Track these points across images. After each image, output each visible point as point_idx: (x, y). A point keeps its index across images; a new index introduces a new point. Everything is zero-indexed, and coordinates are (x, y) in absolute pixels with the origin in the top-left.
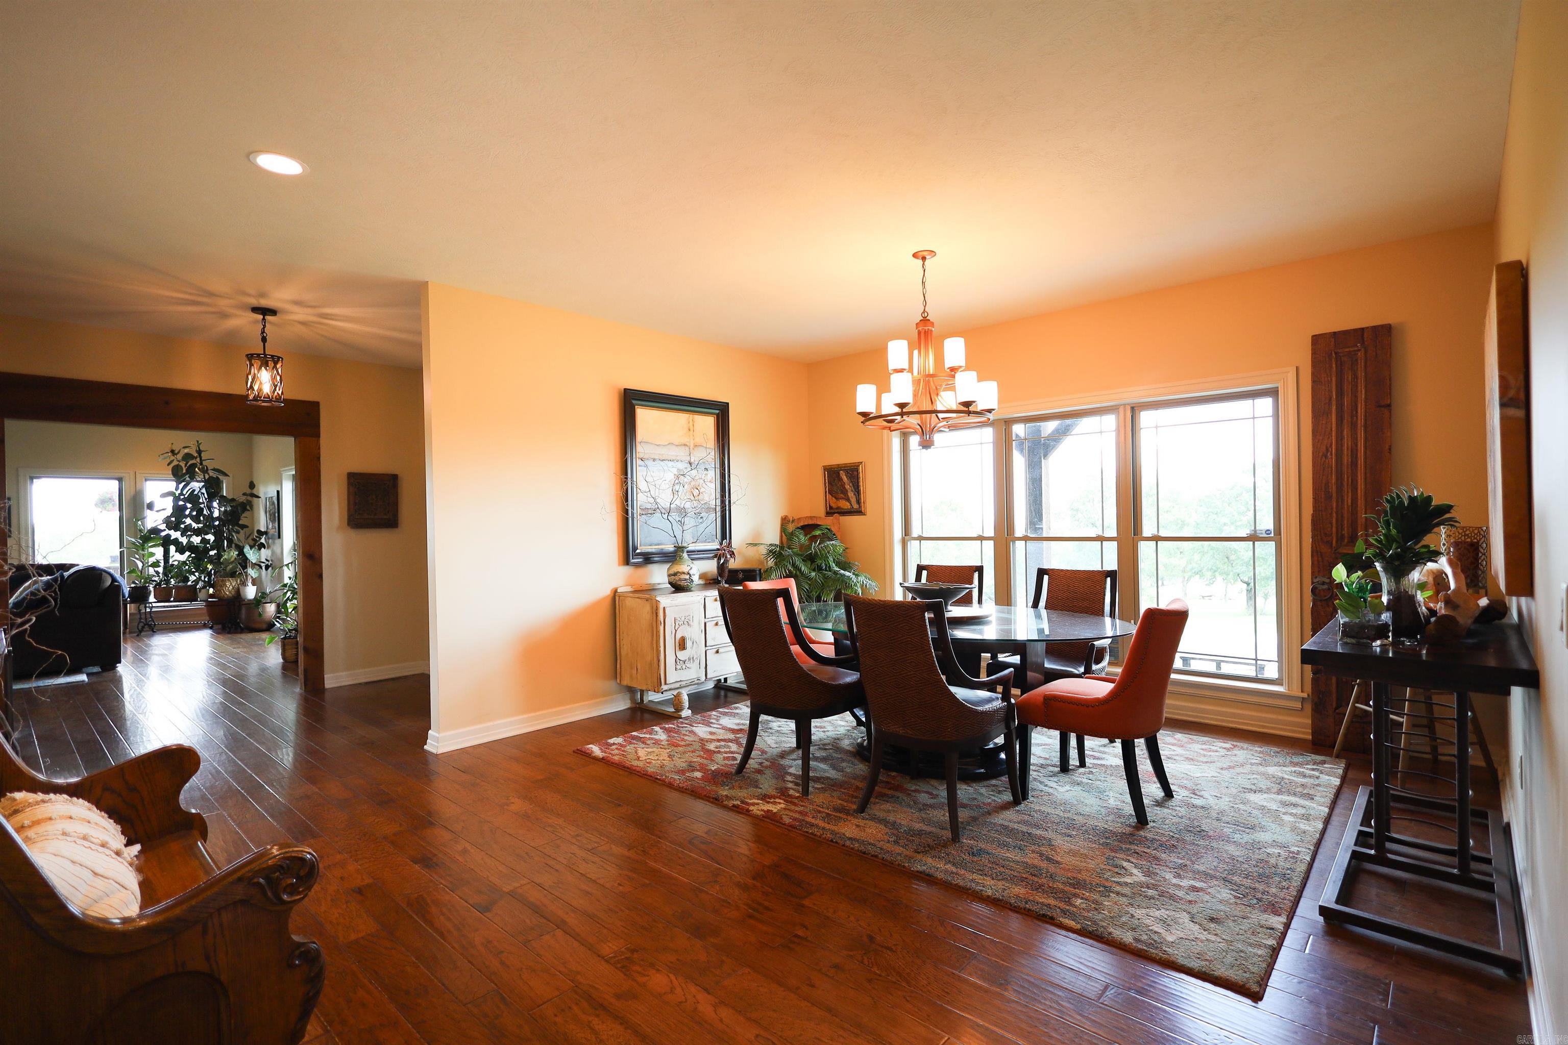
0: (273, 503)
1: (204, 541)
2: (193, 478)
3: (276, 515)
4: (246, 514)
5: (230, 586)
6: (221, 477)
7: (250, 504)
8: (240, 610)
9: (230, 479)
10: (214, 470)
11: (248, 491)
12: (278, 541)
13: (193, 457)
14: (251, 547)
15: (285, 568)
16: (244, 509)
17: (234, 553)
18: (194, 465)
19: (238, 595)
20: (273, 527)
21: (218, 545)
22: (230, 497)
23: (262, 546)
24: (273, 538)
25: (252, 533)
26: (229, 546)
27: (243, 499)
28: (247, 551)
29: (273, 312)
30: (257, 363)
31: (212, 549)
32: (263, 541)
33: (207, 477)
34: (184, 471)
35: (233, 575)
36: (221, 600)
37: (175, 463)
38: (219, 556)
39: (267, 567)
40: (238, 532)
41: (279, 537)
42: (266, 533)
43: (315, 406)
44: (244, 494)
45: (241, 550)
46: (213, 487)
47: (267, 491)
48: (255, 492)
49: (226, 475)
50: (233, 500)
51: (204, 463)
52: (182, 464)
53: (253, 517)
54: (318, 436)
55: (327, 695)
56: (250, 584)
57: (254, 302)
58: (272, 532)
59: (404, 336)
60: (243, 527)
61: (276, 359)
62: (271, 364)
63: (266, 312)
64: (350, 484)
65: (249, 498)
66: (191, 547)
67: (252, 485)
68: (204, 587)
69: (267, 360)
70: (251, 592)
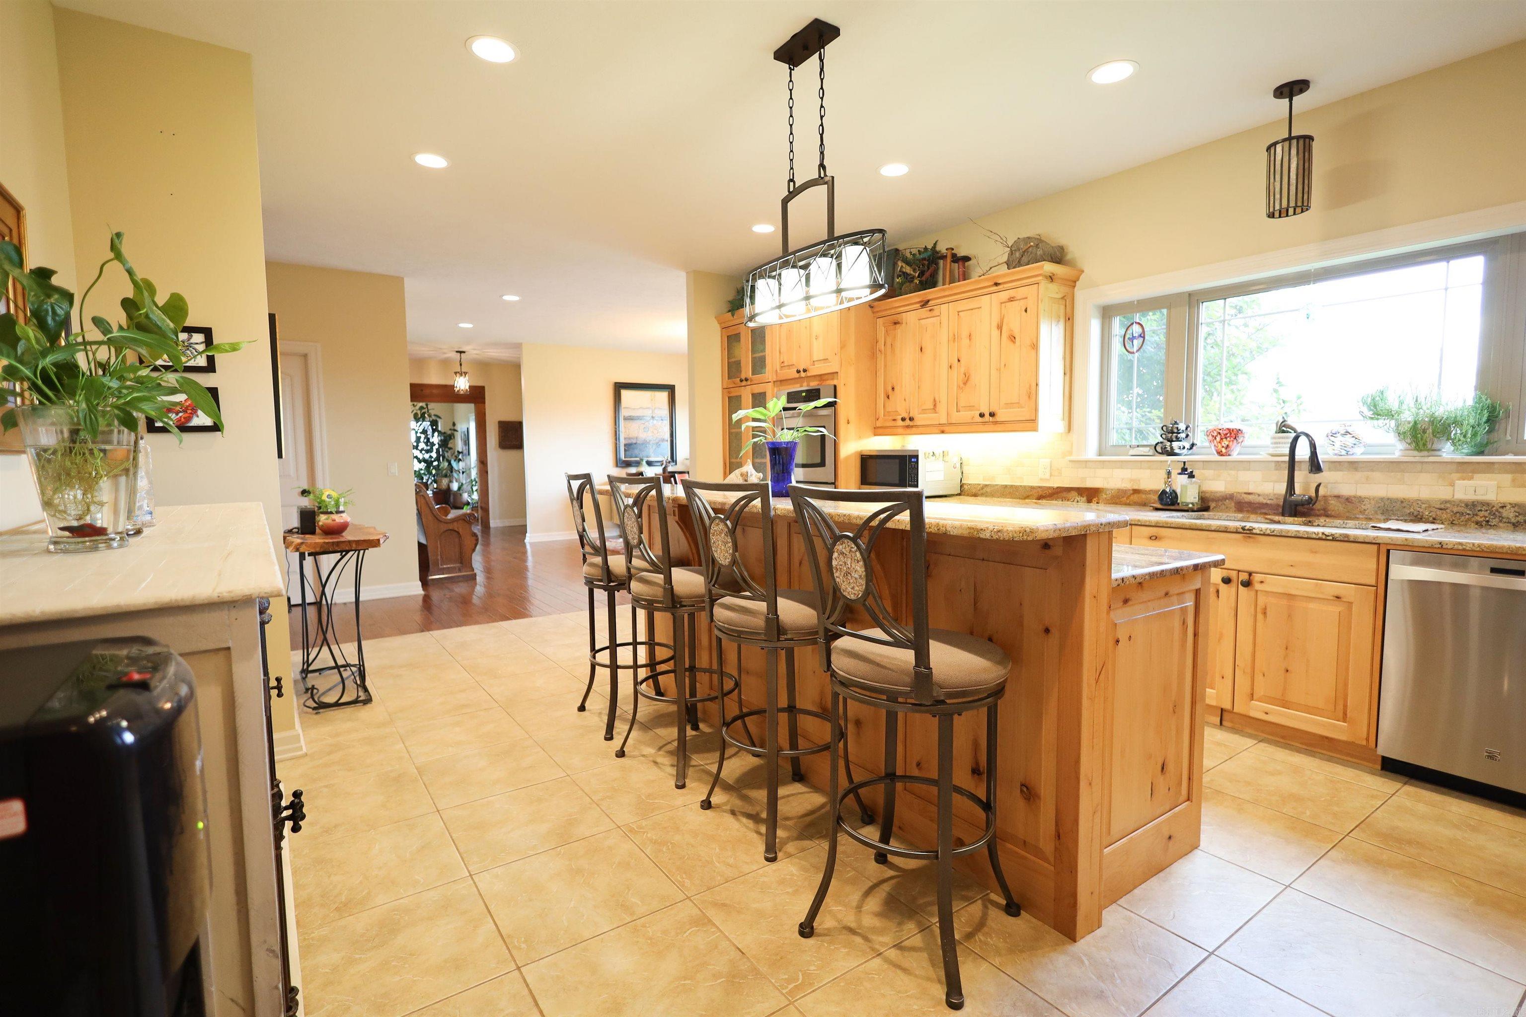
0: (465, 435)
1: (431, 457)
2: (424, 420)
3: (467, 442)
4: (451, 441)
5: (445, 482)
6: (438, 419)
7: (453, 435)
8: (450, 496)
9: (442, 420)
10: (435, 415)
11: (452, 428)
12: (468, 457)
13: (424, 408)
14: (455, 461)
15: (472, 470)
16: (450, 438)
17: (446, 464)
18: (424, 413)
19: (449, 489)
20: (466, 449)
21: (438, 459)
22: (443, 431)
23: (460, 460)
24: (466, 455)
25: (454, 453)
26: (443, 460)
27: (449, 432)
28: (454, 464)
29: (464, 352)
30: (458, 375)
31: (435, 461)
32: (460, 457)
33: (431, 419)
34: (419, 416)
35: (446, 476)
36: (440, 490)
37: (415, 412)
38: (438, 465)
39: (463, 473)
40: (447, 452)
41: (469, 454)
42: (462, 452)
43: (483, 387)
44: (450, 430)
45: (450, 464)
46: (434, 423)
47: (461, 427)
48: (455, 428)
49: (440, 418)
50: (445, 433)
51: (430, 411)
52: (419, 412)
53: (454, 444)
54: (484, 403)
55: (491, 530)
56: (454, 481)
57: (457, 350)
58: (465, 452)
59: (515, 356)
60: (450, 449)
61: (466, 373)
62: (463, 374)
63: (461, 352)
64: (500, 427)
65: (453, 432)
66: (425, 461)
67: (454, 424)
68: (432, 483)
69: (462, 374)
70: (455, 486)
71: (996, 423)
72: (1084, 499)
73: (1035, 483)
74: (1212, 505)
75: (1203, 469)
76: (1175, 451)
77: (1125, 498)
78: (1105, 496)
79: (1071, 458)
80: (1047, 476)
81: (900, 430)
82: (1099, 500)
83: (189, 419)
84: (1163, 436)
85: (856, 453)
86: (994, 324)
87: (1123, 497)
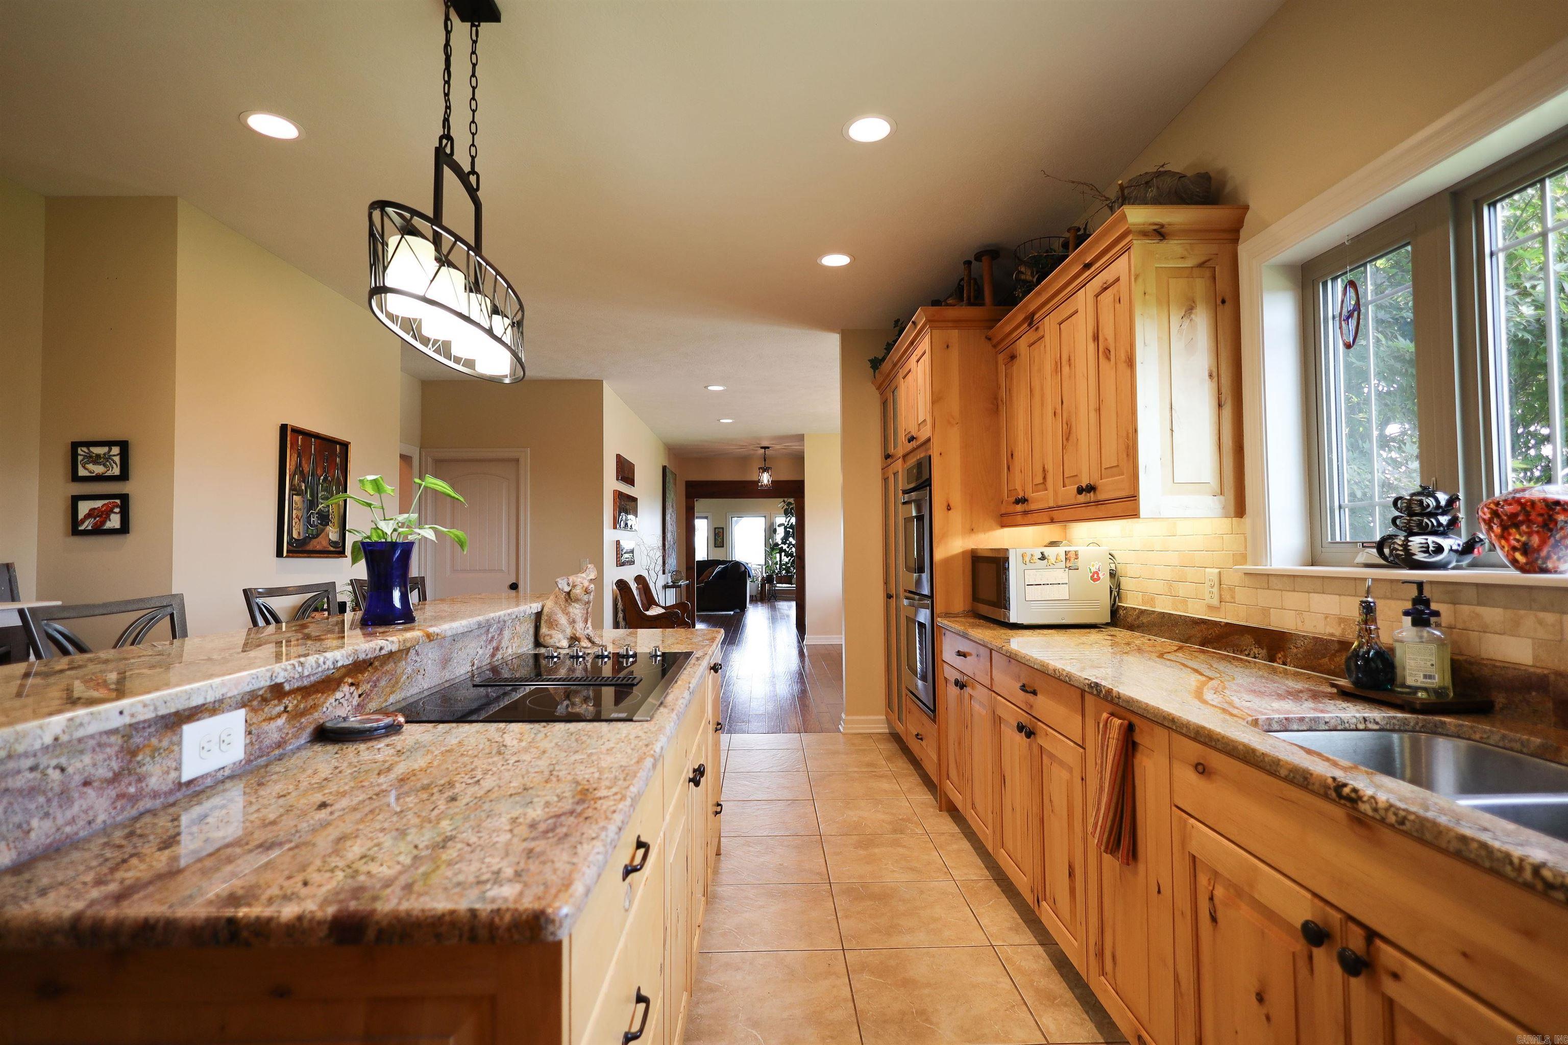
13: (789, 506)
30: (762, 470)
57: (760, 446)
62: (767, 470)
63: (765, 448)
69: (765, 470)
71: (1098, 503)
72: (1264, 652)
73: (1196, 611)
74: (1500, 699)
75: (1480, 604)
76: (1415, 557)
77: (1326, 660)
78: (1295, 650)
79: (1249, 567)
80: (1215, 602)
81: (1019, 518)
82: (1285, 656)
83: (103, 523)
84: (1398, 522)
85: (964, 553)
86: (1090, 334)
87: (1324, 656)
